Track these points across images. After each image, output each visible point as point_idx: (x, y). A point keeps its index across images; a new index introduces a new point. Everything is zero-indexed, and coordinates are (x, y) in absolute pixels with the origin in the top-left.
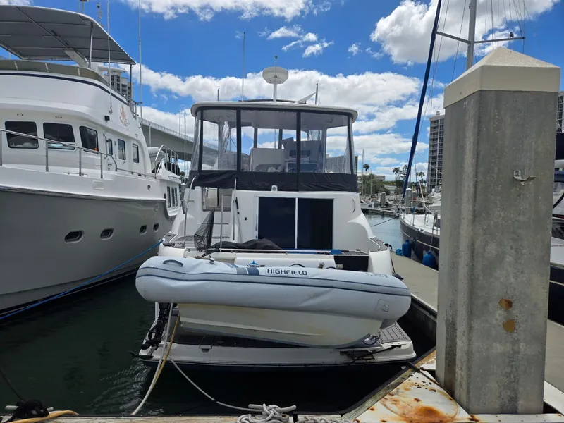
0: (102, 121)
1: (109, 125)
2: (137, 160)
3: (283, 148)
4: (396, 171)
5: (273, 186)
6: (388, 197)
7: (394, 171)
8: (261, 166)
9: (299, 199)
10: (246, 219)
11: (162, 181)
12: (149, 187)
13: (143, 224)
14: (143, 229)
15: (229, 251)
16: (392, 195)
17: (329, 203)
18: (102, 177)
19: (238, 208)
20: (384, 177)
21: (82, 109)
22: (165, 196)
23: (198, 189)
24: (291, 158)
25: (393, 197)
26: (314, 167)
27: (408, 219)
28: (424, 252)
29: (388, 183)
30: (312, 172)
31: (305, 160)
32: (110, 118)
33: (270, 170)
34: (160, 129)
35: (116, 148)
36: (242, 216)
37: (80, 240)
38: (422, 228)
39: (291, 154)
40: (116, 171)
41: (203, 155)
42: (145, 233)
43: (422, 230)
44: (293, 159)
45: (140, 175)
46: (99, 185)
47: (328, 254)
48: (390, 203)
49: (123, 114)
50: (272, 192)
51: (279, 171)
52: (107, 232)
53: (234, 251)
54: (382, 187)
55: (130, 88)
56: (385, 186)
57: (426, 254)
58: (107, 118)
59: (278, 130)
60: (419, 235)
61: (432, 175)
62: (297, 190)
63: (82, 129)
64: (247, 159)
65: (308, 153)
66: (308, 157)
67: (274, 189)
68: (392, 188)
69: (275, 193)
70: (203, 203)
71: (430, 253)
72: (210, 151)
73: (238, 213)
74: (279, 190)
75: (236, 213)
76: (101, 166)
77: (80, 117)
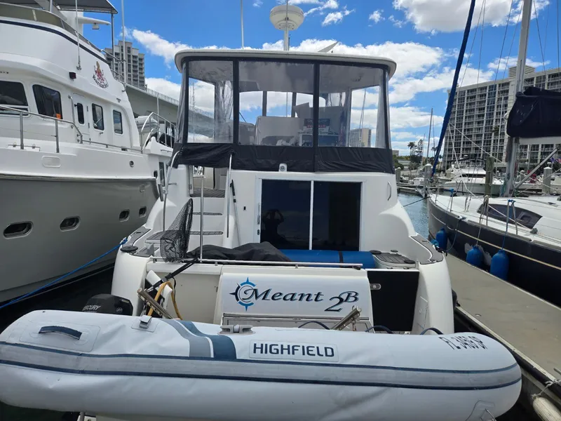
0: (66, 80)
1: (76, 84)
2: (120, 131)
3: (296, 116)
4: (411, 145)
5: (281, 165)
6: (402, 172)
7: (409, 146)
8: (269, 139)
9: (315, 182)
10: (245, 208)
11: (151, 155)
12: (132, 163)
13: (125, 209)
14: (124, 214)
15: (213, 263)
16: (406, 170)
17: (356, 188)
18: (58, 151)
19: (234, 194)
20: (398, 152)
21: (35, 62)
22: (155, 174)
23: (182, 168)
24: (305, 129)
25: (406, 173)
26: (335, 139)
27: (442, 201)
28: (467, 245)
29: (401, 158)
30: (333, 145)
31: (324, 131)
32: (77, 75)
33: (279, 144)
34: (170, 101)
35: (88, 116)
36: (240, 205)
37: (28, 234)
38: (465, 216)
39: (306, 123)
40: (82, 143)
41: (189, 123)
42: (127, 219)
43: (464, 218)
44: (309, 130)
45: (124, 149)
46: (55, 161)
47: (358, 268)
48: (405, 179)
49: (99, 72)
50: (280, 172)
51: (289, 144)
52: (70, 222)
53: (219, 263)
54: (396, 162)
55: (141, 59)
56: (399, 161)
57: (469, 249)
58: (72, 76)
59: (291, 94)
60: (462, 224)
61: (449, 150)
62: (313, 171)
63: (38, 90)
64: (253, 129)
65: (328, 123)
66: (328, 128)
67: (283, 168)
68: (406, 163)
69: (283, 174)
70: (190, 187)
71: (475, 248)
72: (200, 117)
73: (235, 201)
74: (288, 170)
75: (231, 201)
76: (57, 136)
77: (32, 72)
